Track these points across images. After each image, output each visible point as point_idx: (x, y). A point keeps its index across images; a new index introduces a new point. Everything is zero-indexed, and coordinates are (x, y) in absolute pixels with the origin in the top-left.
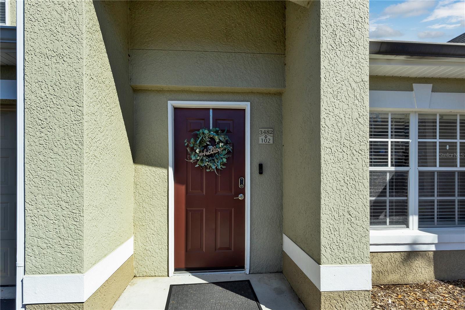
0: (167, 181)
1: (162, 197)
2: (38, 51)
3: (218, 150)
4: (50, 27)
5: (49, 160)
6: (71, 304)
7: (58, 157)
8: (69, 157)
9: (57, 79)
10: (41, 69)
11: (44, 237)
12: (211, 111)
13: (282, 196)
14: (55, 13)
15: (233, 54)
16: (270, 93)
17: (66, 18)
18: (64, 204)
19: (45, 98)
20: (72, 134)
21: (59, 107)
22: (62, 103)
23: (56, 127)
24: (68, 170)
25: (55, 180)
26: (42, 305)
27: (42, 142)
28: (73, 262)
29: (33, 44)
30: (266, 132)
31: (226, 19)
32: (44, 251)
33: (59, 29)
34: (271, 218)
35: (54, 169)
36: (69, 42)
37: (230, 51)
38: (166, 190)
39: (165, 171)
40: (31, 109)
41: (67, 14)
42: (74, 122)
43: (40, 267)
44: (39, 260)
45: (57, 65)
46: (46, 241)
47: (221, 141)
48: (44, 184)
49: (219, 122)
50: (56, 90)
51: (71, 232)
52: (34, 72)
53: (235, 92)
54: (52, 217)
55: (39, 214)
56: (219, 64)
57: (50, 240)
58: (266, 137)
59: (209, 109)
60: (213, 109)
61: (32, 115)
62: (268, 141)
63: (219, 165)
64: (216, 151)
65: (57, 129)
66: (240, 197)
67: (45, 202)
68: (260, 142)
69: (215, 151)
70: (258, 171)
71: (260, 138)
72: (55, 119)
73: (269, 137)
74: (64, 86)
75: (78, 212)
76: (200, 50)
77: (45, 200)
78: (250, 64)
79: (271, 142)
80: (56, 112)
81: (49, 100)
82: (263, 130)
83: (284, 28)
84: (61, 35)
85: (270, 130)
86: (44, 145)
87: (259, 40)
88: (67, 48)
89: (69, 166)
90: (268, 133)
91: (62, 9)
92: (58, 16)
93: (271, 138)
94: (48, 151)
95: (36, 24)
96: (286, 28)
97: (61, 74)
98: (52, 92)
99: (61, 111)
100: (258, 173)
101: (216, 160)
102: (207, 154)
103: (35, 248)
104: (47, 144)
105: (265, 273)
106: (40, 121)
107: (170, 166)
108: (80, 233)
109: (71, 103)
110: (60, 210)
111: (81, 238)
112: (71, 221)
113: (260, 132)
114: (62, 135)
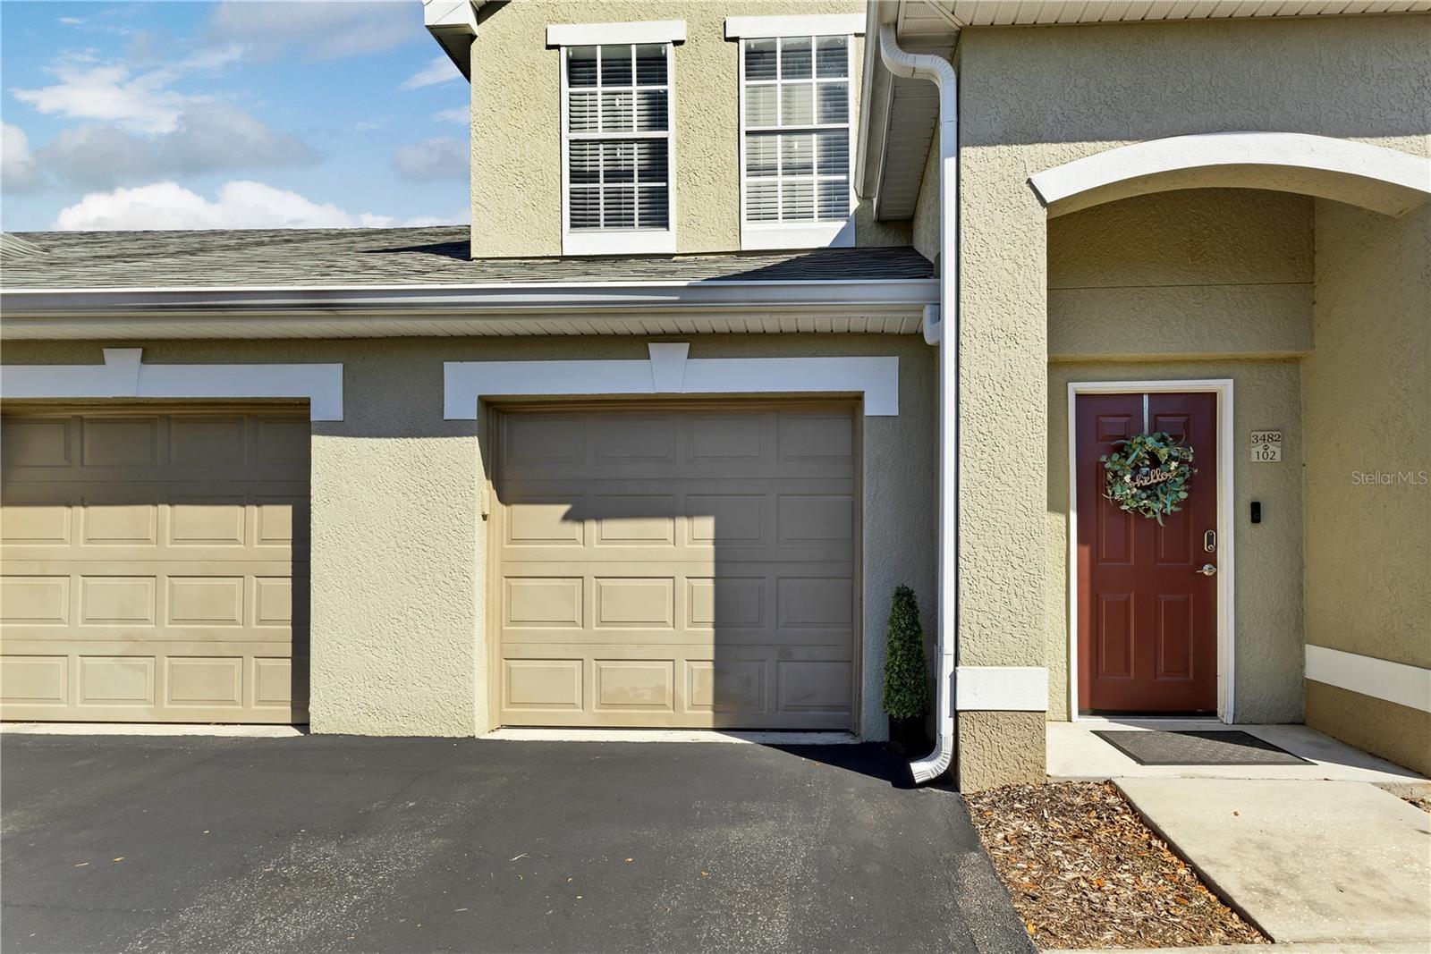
0: (1065, 537)
1: (1056, 567)
2: (979, 331)
3: (1167, 475)
4: (997, 294)
5: (995, 493)
6: (1026, 713)
7: (1007, 488)
8: (1023, 490)
9: (1007, 371)
10: (984, 358)
11: (987, 609)
12: (1146, 398)
13: (1301, 568)
14: (1005, 273)
15: (1206, 288)
16: (1273, 360)
17: (1020, 279)
18: (1016, 562)
19: (989, 400)
20: (1029, 454)
21: (1009, 413)
22: (1014, 407)
23: (1004, 443)
24: (1022, 508)
25: (1003, 524)
26: (985, 713)
27: (984, 467)
28: (1030, 649)
29: (972, 321)
30: (1267, 438)
31: (1192, 221)
32: (986, 631)
33: (1010, 296)
34: (1278, 613)
35: (1001, 508)
36: (1025, 314)
37: (1201, 282)
38: (1064, 555)
39: (1062, 518)
40: (970, 419)
41: (1022, 272)
42: (1032, 436)
43: (981, 655)
44: (979, 644)
45: (1008, 351)
46: (990, 616)
47: (1171, 458)
48: (987, 530)
49: (1161, 419)
50: (1005, 387)
51: (1027, 603)
52: (973, 363)
53: (1200, 361)
54: (998, 579)
55: (980, 575)
56: (1177, 309)
57: (995, 614)
58: (1266, 448)
59: (1142, 394)
60: (1150, 394)
61: (970, 427)
62: (1270, 457)
63: (1169, 505)
64: (1163, 479)
65: (1007, 447)
66: (1206, 570)
67: (988, 556)
68: (1254, 459)
69: (1160, 477)
70: (1249, 517)
71: (1254, 451)
72: (1003, 432)
73: (1272, 448)
74: (1017, 381)
75: (1037, 573)
76: (1140, 284)
77: (987, 554)
78: (1240, 306)
79: (1278, 458)
80: (1004, 421)
81: (996, 404)
82: (1260, 434)
83: (1312, 232)
84: (1013, 305)
85: (1274, 433)
86: (988, 472)
87: (1259, 257)
88: (1022, 325)
89: (1023, 503)
90: (1270, 440)
91: (1015, 265)
92: (1009, 277)
93: (1278, 451)
94: (993, 480)
95: (976, 290)
96: (1317, 231)
97: (1012, 363)
98: (999, 391)
99: (1013, 419)
100: (1249, 521)
101: (1161, 495)
102: (1144, 484)
103: (974, 627)
104: (992, 469)
105: (1267, 724)
106: (981, 436)
107: (1073, 509)
108: (1041, 605)
109: (1027, 406)
110: (1010, 569)
111: (1042, 612)
112: (1026, 587)
113: (1253, 439)
114: (1013, 455)
